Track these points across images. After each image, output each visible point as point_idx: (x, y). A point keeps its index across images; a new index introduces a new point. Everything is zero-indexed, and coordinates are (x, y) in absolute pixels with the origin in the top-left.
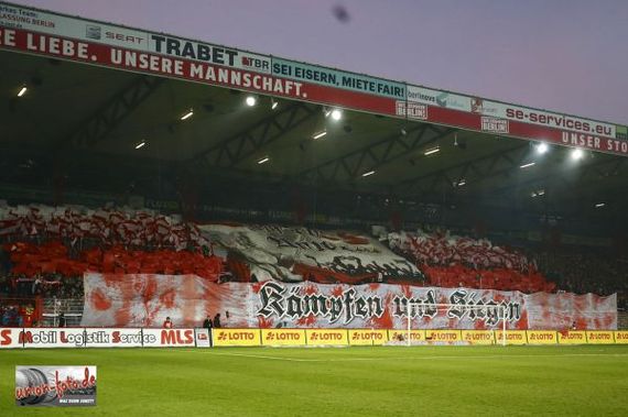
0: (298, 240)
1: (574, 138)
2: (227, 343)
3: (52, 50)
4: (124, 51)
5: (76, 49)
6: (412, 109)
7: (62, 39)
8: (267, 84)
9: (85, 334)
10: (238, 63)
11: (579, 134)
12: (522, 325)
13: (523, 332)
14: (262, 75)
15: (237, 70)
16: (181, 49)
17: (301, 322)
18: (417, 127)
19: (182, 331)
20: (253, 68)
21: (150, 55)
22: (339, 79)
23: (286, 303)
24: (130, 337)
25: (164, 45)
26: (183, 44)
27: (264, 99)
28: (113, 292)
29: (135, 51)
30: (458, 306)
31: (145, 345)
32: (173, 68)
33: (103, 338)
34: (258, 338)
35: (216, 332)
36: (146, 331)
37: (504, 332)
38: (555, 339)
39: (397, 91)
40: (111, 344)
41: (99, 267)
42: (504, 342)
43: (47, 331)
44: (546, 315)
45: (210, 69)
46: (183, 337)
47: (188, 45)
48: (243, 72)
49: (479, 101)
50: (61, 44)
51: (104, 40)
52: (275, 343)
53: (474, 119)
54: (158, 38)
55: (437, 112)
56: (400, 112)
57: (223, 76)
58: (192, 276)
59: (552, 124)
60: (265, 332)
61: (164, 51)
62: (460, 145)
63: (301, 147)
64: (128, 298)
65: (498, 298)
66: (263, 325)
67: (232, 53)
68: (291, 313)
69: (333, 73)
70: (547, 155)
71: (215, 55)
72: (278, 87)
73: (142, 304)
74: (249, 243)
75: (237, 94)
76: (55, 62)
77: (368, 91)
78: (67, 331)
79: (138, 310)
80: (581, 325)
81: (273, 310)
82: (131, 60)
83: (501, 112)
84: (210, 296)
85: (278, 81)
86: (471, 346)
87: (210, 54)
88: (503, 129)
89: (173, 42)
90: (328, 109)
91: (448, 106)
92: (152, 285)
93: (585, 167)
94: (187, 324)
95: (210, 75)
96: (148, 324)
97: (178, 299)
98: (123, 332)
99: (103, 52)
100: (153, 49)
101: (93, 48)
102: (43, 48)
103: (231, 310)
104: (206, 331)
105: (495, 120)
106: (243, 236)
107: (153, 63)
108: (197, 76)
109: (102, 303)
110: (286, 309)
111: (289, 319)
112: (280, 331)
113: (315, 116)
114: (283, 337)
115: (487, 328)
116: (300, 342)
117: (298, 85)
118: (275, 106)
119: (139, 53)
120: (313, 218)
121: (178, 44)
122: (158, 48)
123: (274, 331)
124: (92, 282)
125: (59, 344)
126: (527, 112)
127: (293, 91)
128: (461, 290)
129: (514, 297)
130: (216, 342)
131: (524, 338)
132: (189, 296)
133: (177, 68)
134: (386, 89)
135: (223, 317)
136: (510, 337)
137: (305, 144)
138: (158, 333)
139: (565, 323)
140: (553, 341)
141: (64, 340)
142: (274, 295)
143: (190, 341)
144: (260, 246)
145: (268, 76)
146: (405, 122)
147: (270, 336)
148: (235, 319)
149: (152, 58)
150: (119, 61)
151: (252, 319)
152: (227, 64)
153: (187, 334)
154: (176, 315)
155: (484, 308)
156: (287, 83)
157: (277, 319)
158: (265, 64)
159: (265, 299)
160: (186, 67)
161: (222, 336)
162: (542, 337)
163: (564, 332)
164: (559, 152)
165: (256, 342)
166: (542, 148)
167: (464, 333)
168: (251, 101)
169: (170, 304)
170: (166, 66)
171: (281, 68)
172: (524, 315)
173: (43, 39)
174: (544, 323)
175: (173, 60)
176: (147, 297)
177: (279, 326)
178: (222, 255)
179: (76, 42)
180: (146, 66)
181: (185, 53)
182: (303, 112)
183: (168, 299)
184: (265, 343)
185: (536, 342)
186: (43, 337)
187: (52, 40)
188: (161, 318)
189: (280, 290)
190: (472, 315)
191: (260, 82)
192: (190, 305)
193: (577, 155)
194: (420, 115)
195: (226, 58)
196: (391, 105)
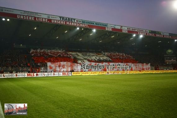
0: (88, 55)
1: (141, 33)
2: (75, 75)
3: (41, 20)
4: (54, 20)
5: (45, 20)
6: (109, 29)
7: (43, 18)
8: (81, 25)
9: (48, 74)
10: (75, 21)
11: (141, 32)
12: (132, 70)
13: (132, 71)
14: (80, 23)
15: (75, 23)
16: (65, 19)
17: (89, 70)
18: (110, 32)
19: (66, 73)
20: (78, 22)
21: (59, 20)
22: (95, 24)
23: (86, 67)
24: (57, 74)
25: (62, 18)
26: (65, 18)
27: (81, 28)
28: (53, 65)
29: (56, 20)
30: (119, 66)
31: (59, 76)
32: (63, 23)
33: (51, 75)
34: (81, 74)
35: (73, 73)
36: (59, 73)
37: (128, 71)
38: (138, 72)
39: (106, 25)
40: (53, 76)
41: (50, 61)
42: (128, 73)
43: (41, 73)
44: (136, 68)
45: (70, 23)
46: (67, 74)
47: (66, 18)
48: (76, 23)
49: (122, 27)
50: (42, 19)
51: (50, 18)
52: (84, 75)
53: (121, 30)
54: (60, 17)
55: (114, 29)
56: (107, 29)
57: (73, 24)
58: (68, 62)
59: (136, 31)
60: (82, 73)
61: (62, 20)
62: (118, 35)
63: (88, 37)
64: (56, 67)
65: (127, 65)
66: (82, 71)
67: (74, 20)
68: (87, 69)
69: (93, 22)
70: (135, 37)
71: (71, 20)
72: (83, 26)
73: (58, 68)
74: (78, 55)
75: (75, 27)
76: (41, 23)
77: (100, 26)
78: (45, 73)
79: (58, 69)
80: (143, 69)
81: (83, 68)
82: (55, 22)
83: (126, 28)
84: (71, 66)
85: (83, 25)
86: (122, 74)
87: (70, 20)
88: (127, 32)
89: (63, 18)
90: (93, 29)
91: (116, 28)
92: (60, 64)
93: (143, 39)
94: (67, 71)
95: (70, 24)
96: (60, 72)
97: (65, 67)
98: (55, 73)
99: (50, 20)
100: (59, 19)
101: (48, 20)
102: (39, 20)
103: (76, 68)
104: (71, 73)
105: (125, 30)
106: (77, 54)
107: (60, 22)
108: (68, 24)
109: (51, 68)
110: (86, 68)
111: (87, 70)
112: (85, 72)
113: (90, 31)
114: (85, 73)
115: (125, 71)
116: (89, 74)
117: (87, 25)
118: (83, 29)
119: (57, 20)
120: (91, 50)
121: (64, 18)
122: (61, 19)
123: (84, 72)
124: (49, 64)
125: (43, 76)
126: (131, 28)
127: (86, 26)
128: (119, 63)
129: (130, 64)
130: (73, 75)
131: (132, 72)
132: (67, 66)
133: (64, 23)
134: (104, 25)
135: (74, 70)
136: (129, 72)
137: (88, 36)
138: (62, 73)
139: (140, 69)
140: (138, 73)
141: (44, 75)
142: (83, 65)
143: (68, 75)
144: (80, 56)
145: (81, 24)
146: (108, 31)
147: (83, 73)
148: (76, 70)
149: (59, 21)
150: (53, 22)
151: (80, 70)
152: (73, 22)
153: (67, 73)
154: (65, 70)
155: (124, 67)
156: (85, 25)
157: (84, 70)
158: (81, 21)
159: (82, 66)
160: (66, 23)
161: (74, 74)
162: (136, 72)
163: (140, 71)
164: (138, 36)
165: (80, 74)
166: (134, 35)
167: (120, 72)
168: (78, 29)
169: (64, 68)
170: (62, 22)
171: (84, 22)
172: (132, 68)
173: (39, 19)
174: (136, 69)
175: (63, 21)
176: (59, 66)
177: (85, 71)
178: (72, 58)
179: (45, 19)
180: (58, 23)
181: (65, 20)
182: (88, 30)
183: (63, 66)
184: (82, 74)
185: (135, 73)
186: (40, 75)
187: (41, 19)
188: (62, 70)
189: (84, 64)
190: (122, 68)
191: (80, 25)
192: (67, 68)
193: (141, 36)
194: (111, 30)
195: (73, 20)
196: (105, 28)
